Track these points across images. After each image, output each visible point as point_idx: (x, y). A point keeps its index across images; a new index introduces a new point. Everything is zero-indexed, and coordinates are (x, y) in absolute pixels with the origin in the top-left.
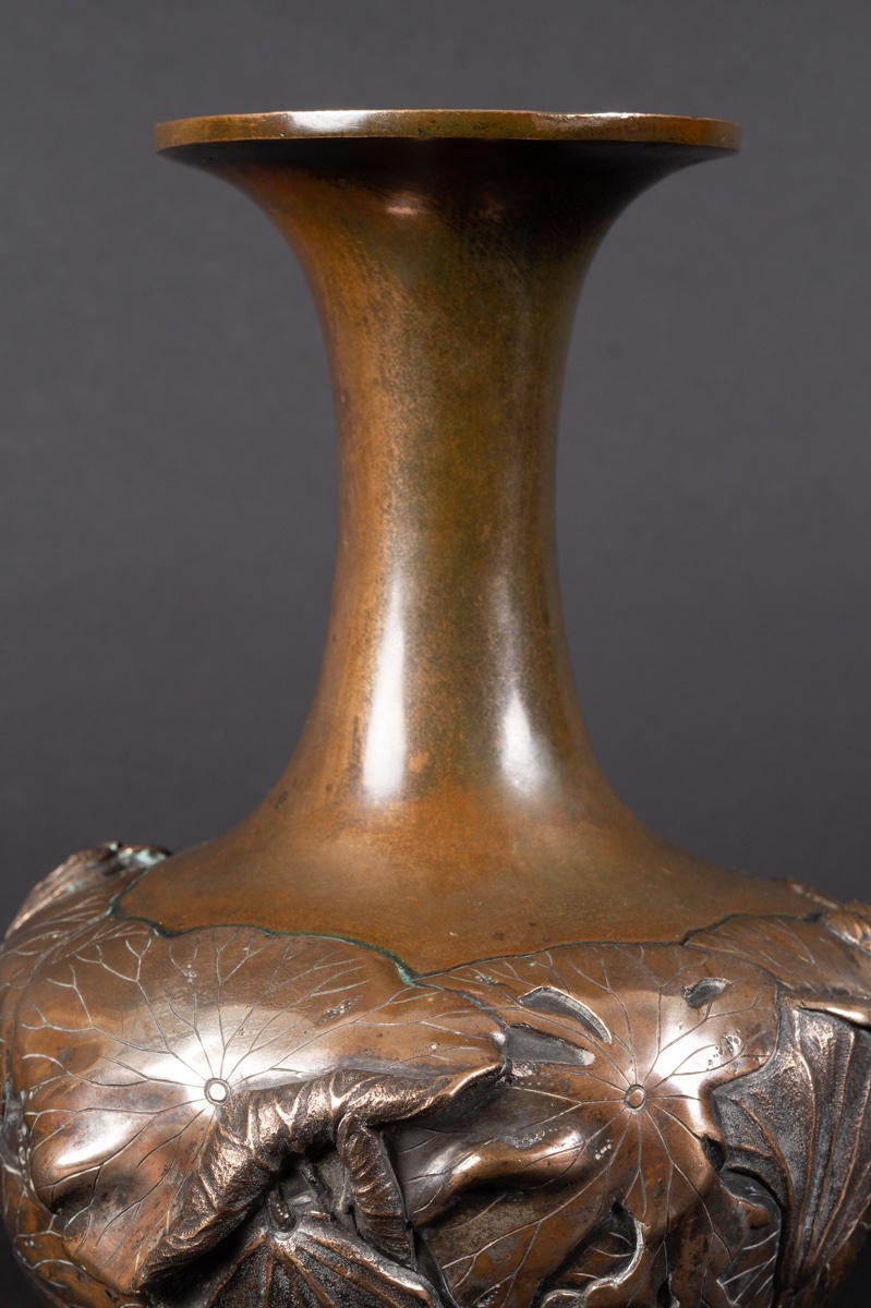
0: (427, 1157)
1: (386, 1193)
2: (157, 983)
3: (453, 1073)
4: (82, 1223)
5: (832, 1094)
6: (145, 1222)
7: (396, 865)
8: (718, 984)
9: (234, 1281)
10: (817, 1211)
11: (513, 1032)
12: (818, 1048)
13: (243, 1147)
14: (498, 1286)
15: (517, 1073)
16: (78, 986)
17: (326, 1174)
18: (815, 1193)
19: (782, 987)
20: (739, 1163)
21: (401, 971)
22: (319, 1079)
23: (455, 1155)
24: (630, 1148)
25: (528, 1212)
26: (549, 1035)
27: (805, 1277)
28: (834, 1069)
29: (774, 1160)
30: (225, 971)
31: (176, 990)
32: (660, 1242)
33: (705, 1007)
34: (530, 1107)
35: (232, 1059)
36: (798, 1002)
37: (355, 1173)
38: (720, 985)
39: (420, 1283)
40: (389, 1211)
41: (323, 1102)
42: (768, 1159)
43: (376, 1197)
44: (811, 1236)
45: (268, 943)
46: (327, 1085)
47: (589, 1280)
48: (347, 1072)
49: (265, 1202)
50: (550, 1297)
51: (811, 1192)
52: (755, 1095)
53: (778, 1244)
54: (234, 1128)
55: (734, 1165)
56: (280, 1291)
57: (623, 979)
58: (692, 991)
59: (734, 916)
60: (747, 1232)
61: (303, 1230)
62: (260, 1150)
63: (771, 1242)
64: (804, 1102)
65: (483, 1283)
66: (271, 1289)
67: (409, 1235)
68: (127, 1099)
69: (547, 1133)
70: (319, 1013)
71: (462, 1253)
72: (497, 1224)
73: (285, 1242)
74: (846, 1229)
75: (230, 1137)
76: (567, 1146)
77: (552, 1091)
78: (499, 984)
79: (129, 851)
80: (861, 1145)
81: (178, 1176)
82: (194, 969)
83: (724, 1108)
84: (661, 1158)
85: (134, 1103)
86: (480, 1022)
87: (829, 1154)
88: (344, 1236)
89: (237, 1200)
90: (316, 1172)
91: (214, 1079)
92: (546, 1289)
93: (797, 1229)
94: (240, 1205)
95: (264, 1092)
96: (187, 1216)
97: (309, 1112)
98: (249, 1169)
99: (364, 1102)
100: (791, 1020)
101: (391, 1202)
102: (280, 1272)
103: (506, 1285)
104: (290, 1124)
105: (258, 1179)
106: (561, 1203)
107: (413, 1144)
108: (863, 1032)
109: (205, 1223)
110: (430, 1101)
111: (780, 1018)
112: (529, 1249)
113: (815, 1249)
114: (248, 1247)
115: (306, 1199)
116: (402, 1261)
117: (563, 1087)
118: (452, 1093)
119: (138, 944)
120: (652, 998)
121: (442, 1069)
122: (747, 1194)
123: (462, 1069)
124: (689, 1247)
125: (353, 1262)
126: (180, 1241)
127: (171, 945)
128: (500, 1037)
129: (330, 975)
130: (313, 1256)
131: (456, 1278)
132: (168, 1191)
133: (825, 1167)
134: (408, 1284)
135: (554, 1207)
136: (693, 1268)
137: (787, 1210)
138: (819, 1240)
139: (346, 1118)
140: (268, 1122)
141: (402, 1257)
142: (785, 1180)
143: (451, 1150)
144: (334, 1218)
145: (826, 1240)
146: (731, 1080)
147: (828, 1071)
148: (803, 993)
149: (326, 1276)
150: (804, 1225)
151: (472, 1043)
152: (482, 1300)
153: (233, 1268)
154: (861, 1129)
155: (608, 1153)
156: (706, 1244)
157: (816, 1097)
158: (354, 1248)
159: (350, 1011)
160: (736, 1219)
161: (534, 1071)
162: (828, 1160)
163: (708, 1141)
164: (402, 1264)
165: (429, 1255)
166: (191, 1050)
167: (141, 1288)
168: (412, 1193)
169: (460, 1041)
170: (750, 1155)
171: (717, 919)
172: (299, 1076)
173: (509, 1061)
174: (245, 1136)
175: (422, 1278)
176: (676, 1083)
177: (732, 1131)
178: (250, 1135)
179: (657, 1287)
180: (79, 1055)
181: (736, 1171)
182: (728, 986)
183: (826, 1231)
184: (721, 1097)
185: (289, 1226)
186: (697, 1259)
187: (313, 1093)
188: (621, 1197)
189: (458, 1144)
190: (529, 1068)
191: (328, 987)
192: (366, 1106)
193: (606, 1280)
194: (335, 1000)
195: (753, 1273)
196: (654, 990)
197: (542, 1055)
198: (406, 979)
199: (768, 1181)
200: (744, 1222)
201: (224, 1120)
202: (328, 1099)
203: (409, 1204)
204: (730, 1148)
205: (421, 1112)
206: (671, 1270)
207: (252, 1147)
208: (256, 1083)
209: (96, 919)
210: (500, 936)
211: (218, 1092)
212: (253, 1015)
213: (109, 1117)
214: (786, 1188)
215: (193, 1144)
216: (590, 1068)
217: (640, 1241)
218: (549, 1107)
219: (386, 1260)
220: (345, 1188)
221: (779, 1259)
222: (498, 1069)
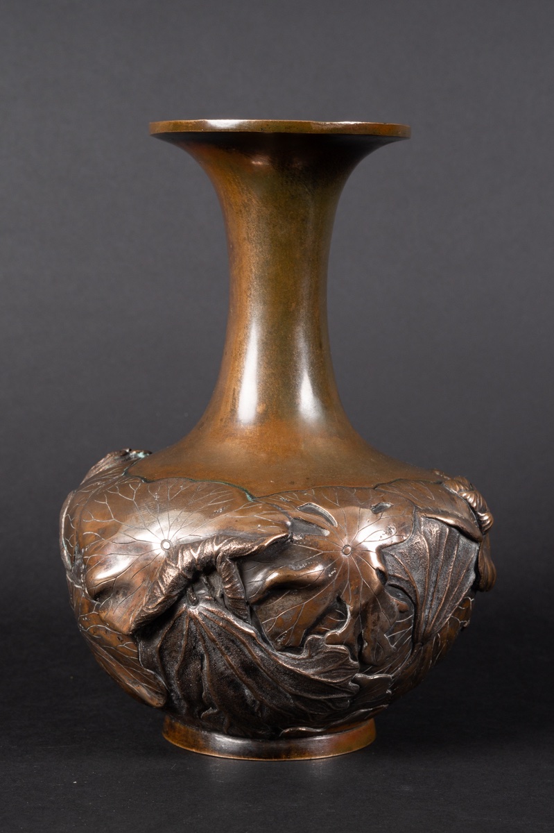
0: (255, 573)
1: (237, 588)
2: (142, 500)
3: (267, 537)
4: (107, 605)
5: (437, 555)
6: (134, 603)
7: (249, 453)
8: (387, 505)
9: (172, 628)
10: (431, 607)
11: (294, 521)
12: (432, 534)
13: (176, 567)
14: (286, 632)
15: (295, 538)
16: (108, 503)
17: (212, 581)
18: (430, 599)
19: (417, 508)
20: (393, 582)
21: (248, 496)
22: (209, 538)
23: (267, 572)
24: (344, 572)
25: (299, 599)
26: (310, 523)
27: (427, 638)
28: (439, 545)
29: (409, 582)
30: (171, 495)
31: (150, 503)
32: (358, 615)
33: (380, 514)
34: (300, 553)
35: (172, 532)
36: (424, 514)
37: (224, 579)
38: (388, 505)
39: (252, 629)
40: (239, 596)
41: (210, 549)
42: (407, 581)
43: (233, 590)
44: (428, 618)
45: (191, 484)
46: (213, 541)
47: (327, 631)
48: (221, 536)
49: (186, 592)
50: (309, 638)
51: (428, 598)
52: (401, 553)
53: (413, 621)
54: (173, 560)
55: (391, 583)
56: (192, 632)
57: (345, 502)
58: (375, 507)
59: (401, 479)
60: (397, 613)
61: (202, 605)
62: (183, 569)
63: (410, 620)
64: (424, 557)
65: (280, 630)
66: (188, 631)
67: (248, 608)
68: (127, 549)
69: (308, 564)
70: (210, 513)
71: (270, 616)
72: (286, 604)
73: (194, 610)
74: (446, 618)
75: (171, 563)
76: (317, 571)
77: (310, 546)
78: (290, 501)
79: (134, 452)
80: (452, 580)
81: (149, 582)
82: (158, 495)
83: (387, 558)
84: (358, 577)
85: (130, 551)
86: (281, 517)
87: (436, 582)
88: (219, 607)
89: (173, 591)
90: (208, 580)
91: (165, 540)
92: (307, 634)
93: (421, 614)
94: (175, 593)
95: (186, 545)
96: (153, 597)
97: (205, 552)
98: (179, 577)
99: (228, 548)
100: (420, 521)
101: (239, 592)
102: (192, 623)
103: (290, 631)
104: (196, 558)
105: (182, 582)
106: (314, 595)
107: (249, 566)
108: (453, 529)
109: (159, 600)
110: (256, 547)
111: (415, 521)
112: (300, 615)
113: (430, 625)
114: (178, 613)
115: (203, 591)
116: (245, 619)
117: (315, 545)
118: (266, 544)
119: (134, 485)
120: (357, 510)
121: (262, 534)
122: (398, 597)
123: (270, 535)
124: (371, 618)
125: (223, 619)
126: (149, 609)
127: (149, 486)
128: (289, 523)
129: (217, 497)
130: (206, 616)
131: (268, 628)
132: (144, 589)
133: (435, 588)
134: (247, 630)
135: (311, 597)
136: (373, 628)
137: (416, 605)
138: (432, 621)
139: (220, 555)
140: (187, 557)
141: (245, 617)
142: (415, 591)
143: (265, 570)
144: (215, 600)
145: (435, 621)
146: (390, 546)
147: (436, 545)
148: (427, 511)
149: (211, 625)
150: (425, 613)
151: (276, 524)
152: (279, 638)
153: (172, 622)
154: (452, 572)
155: (335, 574)
156: (379, 617)
157: (430, 555)
158: (224, 612)
159: (224, 512)
160: (392, 607)
161: (302, 538)
162: (436, 584)
163: (378, 571)
164: (245, 621)
165: (257, 617)
166: (156, 528)
167: (132, 631)
168: (250, 589)
169: (270, 524)
170: (399, 579)
171: (392, 480)
172: (201, 538)
173: (292, 533)
174: (177, 563)
175: (254, 628)
176: (366, 545)
177: (391, 568)
178: (179, 562)
179: (357, 635)
180: (107, 532)
181: (392, 585)
182: (392, 506)
183: (435, 617)
184: (386, 553)
185: (196, 603)
186: (375, 624)
187: (206, 544)
188: (340, 594)
189: (269, 568)
190: (301, 536)
191: (215, 501)
192: (229, 550)
193: (334, 631)
194: (218, 507)
195: (402, 633)
196: (358, 506)
197: (307, 531)
198: (250, 499)
199: (407, 591)
200: (396, 609)
201: (169, 557)
202: (213, 546)
203: (247, 594)
204: (389, 575)
205: (252, 552)
206: (363, 628)
207: (180, 567)
208: (183, 541)
209: (117, 477)
210: (293, 483)
211: (167, 546)
212: (182, 514)
213: (119, 557)
214: (416, 595)
215: (156, 568)
216: (327, 537)
217: (349, 614)
218: (309, 553)
219: (237, 619)
220: (220, 586)
221: (414, 628)
222: (287, 536)
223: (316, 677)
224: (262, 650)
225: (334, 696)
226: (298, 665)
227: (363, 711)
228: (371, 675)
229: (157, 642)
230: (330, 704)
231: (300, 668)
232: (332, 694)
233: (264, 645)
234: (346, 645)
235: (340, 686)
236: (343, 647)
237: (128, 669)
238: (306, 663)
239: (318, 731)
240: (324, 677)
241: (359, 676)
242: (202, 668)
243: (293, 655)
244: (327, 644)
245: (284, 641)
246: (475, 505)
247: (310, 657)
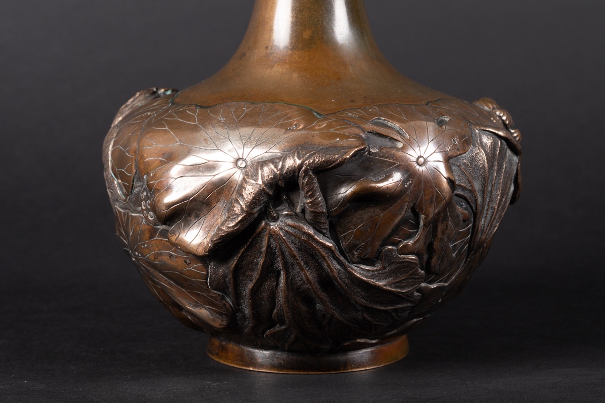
0: (336, 186)
1: (319, 202)
3: (348, 149)
4: (178, 228)
5: (493, 166)
6: (208, 224)
7: (302, 76)
8: (446, 119)
9: (251, 246)
10: (486, 217)
11: (369, 134)
12: (487, 146)
13: (256, 184)
14: (364, 244)
15: (372, 150)
16: (168, 128)
17: (293, 196)
18: (486, 208)
19: (470, 122)
20: (459, 192)
21: (315, 114)
22: (290, 154)
23: (348, 185)
24: (419, 183)
25: (377, 210)
26: (383, 136)
27: (480, 245)
28: (494, 154)
29: (472, 192)
30: (237, 117)
31: (217, 125)
32: (430, 224)
33: (444, 126)
35: (247, 151)
36: (478, 128)
37: (307, 193)
40: (321, 210)
41: (292, 162)
42: (470, 191)
43: (314, 204)
44: (484, 227)
45: (253, 106)
46: (294, 155)
47: (400, 242)
48: (302, 150)
49: (268, 208)
50: (385, 249)
52: (465, 163)
53: (471, 230)
54: (252, 177)
55: (458, 193)
56: (271, 249)
57: (412, 116)
58: (437, 120)
60: (461, 223)
61: (282, 220)
62: (265, 185)
63: (469, 229)
64: (484, 167)
65: (357, 243)
66: (267, 248)
67: (328, 221)
68: (199, 171)
69: (386, 175)
71: (349, 229)
72: (364, 215)
73: (274, 226)
74: (495, 226)
75: (250, 181)
76: (394, 181)
77: (387, 158)
78: (359, 117)
79: (162, 91)
81: (224, 202)
83: (454, 168)
84: (431, 187)
85: (203, 172)
86: (355, 130)
87: (491, 191)
88: (300, 222)
89: (255, 208)
90: (288, 196)
91: (239, 159)
92: (383, 245)
93: (479, 223)
94: (256, 210)
95: (264, 161)
96: (232, 216)
97: (286, 167)
98: (261, 193)
99: (311, 161)
100: (475, 134)
101: (321, 206)
102: (272, 240)
103: (367, 243)
104: (277, 173)
105: (264, 199)
106: (391, 206)
107: (330, 181)
108: (503, 140)
109: (240, 218)
110: (340, 159)
111: (471, 133)
112: (377, 226)
113: (485, 233)
114: (257, 230)
115: (282, 207)
116: (324, 233)
117: (391, 157)
118: (348, 157)
119: (193, 111)
120: (424, 122)
121: (343, 147)
122: (462, 206)
123: (351, 148)
124: (440, 228)
125: (304, 233)
126: (228, 227)
127: (208, 111)
128: (364, 136)
129: (286, 115)
130: (287, 231)
132: (219, 209)
133: (490, 197)
134: (327, 244)
135: (388, 208)
136: (441, 237)
137: (476, 214)
138: (487, 229)
139: (303, 168)
140: (267, 172)
141: (324, 231)
142: (476, 201)
143: (346, 183)
144: (296, 215)
145: (489, 230)
146: (456, 156)
147: (491, 155)
148: (479, 124)
149: (292, 240)
150: (482, 222)
151: (355, 138)
152: (357, 250)
153: (250, 240)
154: (502, 182)
155: (410, 185)
156: (447, 226)
157: (487, 166)
158: (305, 227)
160: (458, 216)
161: (379, 150)
162: (491, 194)
163: (449, 180)
164: (324, 234)
165: (335, 231)
166: (228, 147)
167: (208, 251)
168: (330, 202)
169: (348, 137)
170: (464, 188)
171: (436, 99)
172: (279, 154)
173: (368, 146)
174: (257, 179)
175: (332, 242)
177: (457, 178)
178: (260, 179)
179: (427, 245)
180: (174, 155)
181: (458, 195)
182: (450, 120)
183: (490, 225)
184: (452, 163)
185: (275, 219)
186: (443, 233)
187: (288, 159)
188: (414, 204)
189: (349, 181)
190: (377, 149)
191: (286, 119)
192: (312, 163)
193: (407, 241)
194: (290, 124)
195: (462, 242)
197: (381, 144)
198: (318, 116)
199: (470, 201)
200: (461, 219)
201: (246, 175)
202: (295, 161)
203: (329, 207)
204: (457, 185)
205: (336, 164)
206: (433, 237)
207: (261, 184)
208: (260, 159)
209: (166, 107)
211: (242, 164)
212: (255, 132)
213: (191, 179)
214: (476, 205)
215: (232, 187)
216: (402, 149)
217: (422, 224)
218: (386, 165)
219: (317, 233)
220: (302, 201)
221: (471, 237)
222: (365, 148)
223: (388, 288)
224: (340, 263)
225: (400, 306)
226: (372, 277)
227: (415, 320)
228: (432, 284)
229: (233, 263)
230: (394, 314)
231: (373, 279)
232: (398, 304)
233: (342, 258)
234: (416, 254)
235: (407, 296)
236: (413, 257)
237: (190, 293)
238: (379, 274)
239: (374, 342)
240: (395, 287)
241: (423, 285)
242: (277, 285)
243: (368, 268)
244: (400, 254)
245: (361, 254)
246: (507, 122)
247: (384, 268)
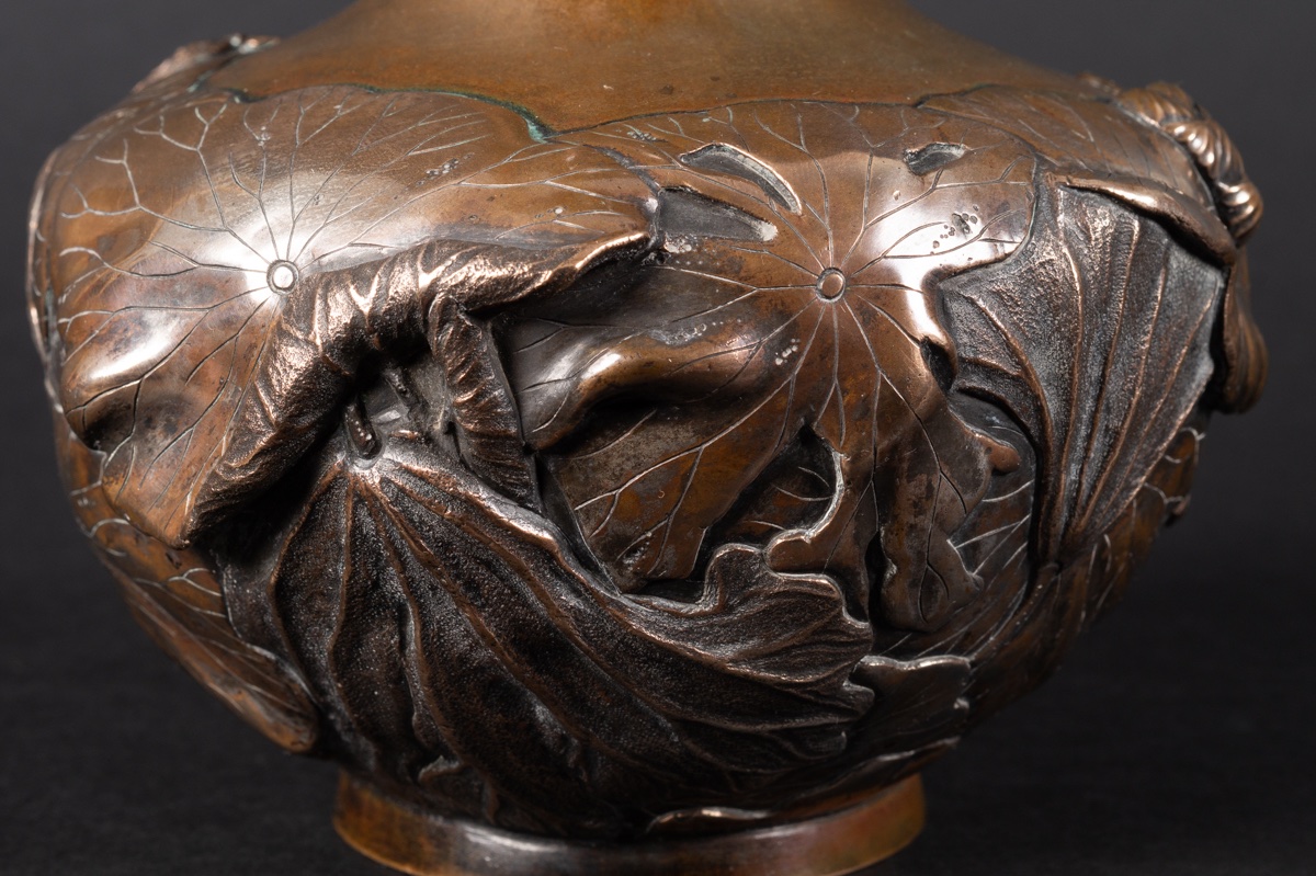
0: (549, 357)
1: (494, 404)
2: (221, 149)
3: (581, 242)
4: (123, 459)
5: (1106, 301)
6: (196, 453)
7: (546, 11)
8: (954, 151)
9: (309, 527)
10: (1085, 458)
11: (669, 196)
12: (1088, 238)
13: (308, 342)
14: (649, 534)
15: (670, 248)
16: (128, 161)
17: (420, 382)
18: (1083, 433)
19: (1042, 161)
20: (975, 382)
21: (532, 128)
22: (406, 252)
23: (585, 353)
24: (823, 351)
25: (685, 434)
26: (717, 202)
27: (1072, 548)
28: (1110, 268)
29: (1023, 381)
30: (306, 131)
31: (243, 155)
32: (866, 480)
33: (933, 175)
34: (688, 293)
35: (299, 240)
36: (1063, 179)
37: (452, 375)
38: (958, 152)
39: (546, 529)
40: (501, 427)
41: (408, 282)
42: (1015, 379)
43: (482, 408)
44: (1078, 490)
45: (367, 100)
46: (415, 259)
47: (773, 532)
48: (442, 243)
49: (341, 419)
50: (721, 553)
51: (1077, 430)
52: (998, 293)
53: (1032, 499)
55: (968, 384)
56: (365, 538)
57: (828, 140)
58: (918, 155)
59: (992, 86)
60: (986, 476)
61: (391, 456)
62: (328, 347)
63: (1022, 497)
64: (1068, 306)
65: (630, 531)
66: (352, 535)
67: (529, 464)
68: (173, 293)
69: (710, 328)
70: (414, 178)
71: (599, 489)
72: (644, 449)
73: (368, 472)
74: (1129, 488)
75: (293, 330)
76: (738, 349)
77: (718, 272)
78: (658, 141)
79: (252, 44)
80: (1148, 375)
81: (236, 391)
82: (268, 131)
83: (956, 308)
84: (865, 366)
85: (181, 297)
86: (627, 185)
87: (1102, 382)
88: (442, 463)
89: (301, 414)
90: (406, 379)
91: (279, 261)
92: (714, 541)
93: (1058, 479)
94: (306, 421)
95: (337, 273)
96: (243, 433)
97: (391, 293)
98: (314, 373)
99: (461, 278)
100: (1053, 200)
101: (501, 415)
102: (363, 513)
103: (659, 532)
104: (366, 310)
105: (328, 386)
106: (731, 422)
107: (531, 342)
108: (1151, 223)
109: (261, 443)
110: (546, 275)
111: (1038, 198)
112: (689, 484)
113: (1084, 509)
114: (325, 478)
115: (392, 415)
116: (521, 498)
117: (733, 267)
118: (579, 265)
119: (208, 110)
120: (862, 162)
121: (567, 236)
122: (987, 426)
123: (590, 239)
124: (911, 490)
125: (455, 497)
126: (231, 470)
127: (249, 108)
128: (653, 203)
129: (438, 130)
130: (402, 489)
131: (593, 523)
132: (224, 410)
133: (1098, 399)
134: (530, 530)
135: (722, 429)
136: (912, 520)
137: (1041, 451)
138: (1090, 497)
139: (438, 300)
140: (339, 312)
141: (522, 493)
142: (1040, 410)
143: (580, 347)
144: (429, 439)
145: (1099, 499)
146: (965, 271)
147: (1102, 269)
148: (1072, 169)
149: (420, 517)
150: (1068, 474)
151: (613, 206)
152: (630, 554)
153: (306, 509)
154: (1149, 352)
155: (793, 358)
156: (930, 488)
157: (1084, 301)
158: (455, 477)
159: (456, 173)
160: (971, 458)
161: (694, 246)
162: (1101, 389)
163: (929, 346)
164: (522, 503)
165: (558, 492)
166: (253, 228)
167: (190, 537)
168: (534, 405)
169: (594, 204)
170: (990, 372)
171: (967, 86)
172: (384, 251)
173: (660, 232)
174: (310, 327)
175: (550, 524)
176: (892, 267)
177: (965, 339)
178: (316, 326)
179: (864, 543)
180: (118, 243)
181: (970, 392)
182: (968, 154)
183: (1099, 485)
184: (951, 293)
185: (372, 450)
186: (918, 507)
187: (397, 269)
188: (810, 419)
189: (589, 340)
190: (688, 242)
191: (432, 144)
192: (462, 283)
193: (795, 531)
194: (438, 159)
195: (1000, 535)
196: (865, 149)
197: (707, 227)
198: (537, 135)
199: (1017, 409)
200: (983, 462)
201: (288, 311)
202: (415, 276)
203: (526, 421)
204: (963, 360)
205: (534, 291)
206: (883, 521)
207: (318, 342)
208: (331, 263)
210: (670, 91)
211: (283, 277)
212: (333, 179)
213: (152, 317)
214: (1042, 422)
215: (252, 347)
216: (770, 244)
217: (840, 481)
218: (713, 293)
219: (499, 497)
220: (445, 400)
221: (1035, 519)
222: (645, 240)
223: (745, 669)
224: (576, 588)
225: (800, 722)
226: (688, 634)
227: (888, 758)
228: (907, 659)
229: (271, 570)
230: (789, 745)
231: (693, 641)
232: (794, 716)
233: (582, 575)
234: (831, 571)
235: (817, 694)
236: (823, 580)
238: (712, 626)
239: (758, 815)
240: (768, 668)
241: (874, 662)
242: (403, 644)
243: (672, 605)
244: (776, 570)
245: (643, 563)
246: (1210, 159)
247: (725, 608)
